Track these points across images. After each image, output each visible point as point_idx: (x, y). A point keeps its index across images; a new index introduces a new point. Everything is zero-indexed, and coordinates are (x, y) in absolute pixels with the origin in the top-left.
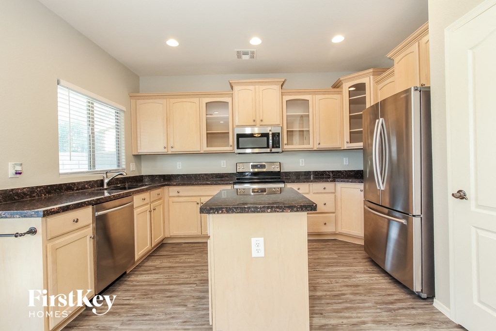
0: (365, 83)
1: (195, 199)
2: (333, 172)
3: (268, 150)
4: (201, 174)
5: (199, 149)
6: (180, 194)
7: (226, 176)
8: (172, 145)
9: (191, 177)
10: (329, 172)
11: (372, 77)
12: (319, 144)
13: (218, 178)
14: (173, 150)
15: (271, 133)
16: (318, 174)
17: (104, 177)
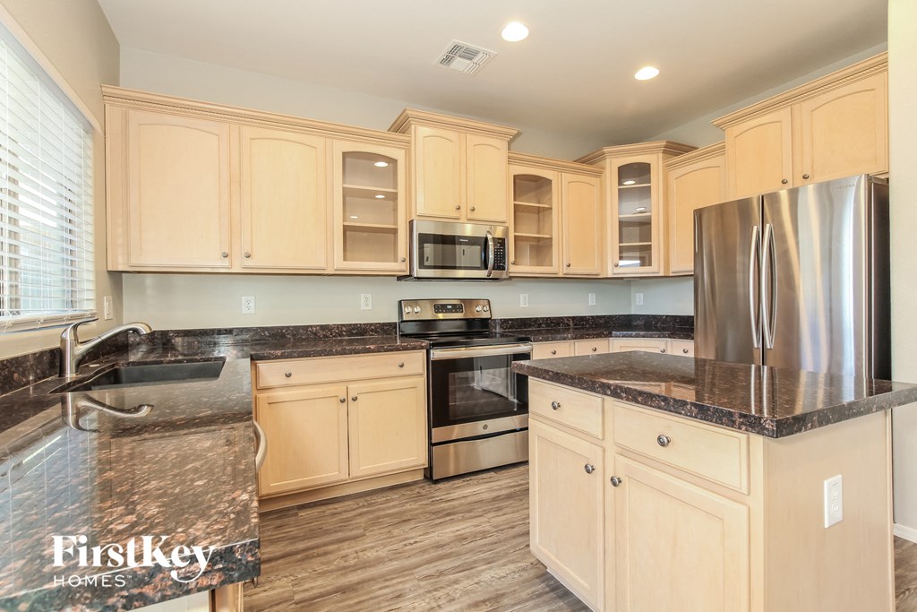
0: (649, 165)
1: (333, 390)
2: (574, 318)
3: (483, 273)
4: (311, 326)
5: (322, 265)
6: (291, 381)
7: (372, 331)
8: (247, 249)
9: (283, 336)
10: (568, 318)
11: (661, 155)
12: (569, 266)
13: (354, 335)
14: (249, 263)
15: (489, 237)
16: (551, 322)
17: (63, 341)
